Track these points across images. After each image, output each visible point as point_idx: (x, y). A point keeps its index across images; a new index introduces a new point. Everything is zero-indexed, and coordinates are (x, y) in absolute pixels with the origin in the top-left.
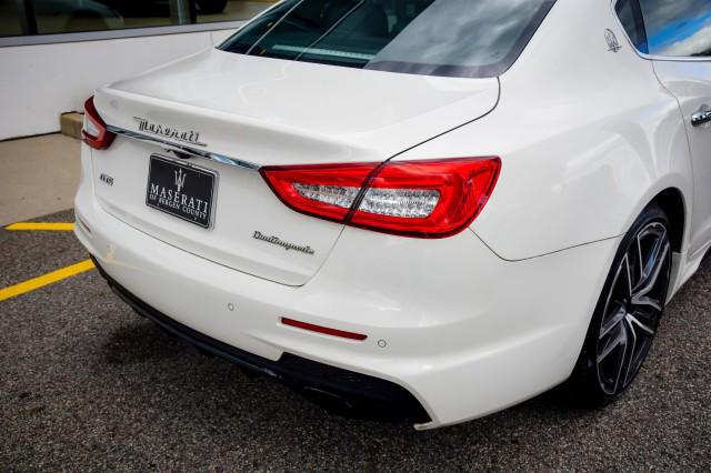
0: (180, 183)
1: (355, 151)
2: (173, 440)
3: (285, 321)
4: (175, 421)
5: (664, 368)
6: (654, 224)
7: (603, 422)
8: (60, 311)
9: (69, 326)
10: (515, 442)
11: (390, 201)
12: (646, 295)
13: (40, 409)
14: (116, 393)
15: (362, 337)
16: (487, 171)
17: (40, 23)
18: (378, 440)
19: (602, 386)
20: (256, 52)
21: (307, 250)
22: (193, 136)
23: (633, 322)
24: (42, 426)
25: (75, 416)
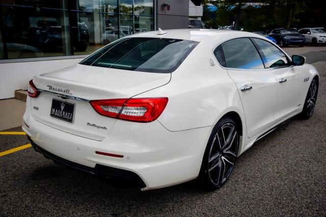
0: (62, 108)
1: (121, 95)
2: (56, 204)
3: (97, 152)
4: (58, 198)
5: (239, 178)
6: (228, 124)
7: (214, 195)
8: (13, 163)
9: (17, 168)
10: (181, 202)
11: (132, 111)
12: (228, 150)
13: (5, 195)
14: (35, 189)
15: (122, 156)
16: (163, 102)
17: (9, 54)
18: (132, 202)
19: (212, 181)
20: (94, 65)
21: (105, 128)
22: (68, 91)
23: (224, 159)
24: (6, 201)
25: (19, 197)
